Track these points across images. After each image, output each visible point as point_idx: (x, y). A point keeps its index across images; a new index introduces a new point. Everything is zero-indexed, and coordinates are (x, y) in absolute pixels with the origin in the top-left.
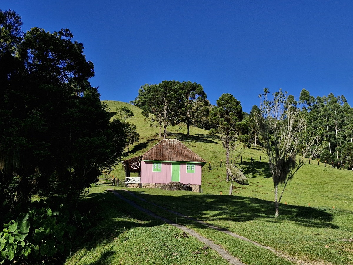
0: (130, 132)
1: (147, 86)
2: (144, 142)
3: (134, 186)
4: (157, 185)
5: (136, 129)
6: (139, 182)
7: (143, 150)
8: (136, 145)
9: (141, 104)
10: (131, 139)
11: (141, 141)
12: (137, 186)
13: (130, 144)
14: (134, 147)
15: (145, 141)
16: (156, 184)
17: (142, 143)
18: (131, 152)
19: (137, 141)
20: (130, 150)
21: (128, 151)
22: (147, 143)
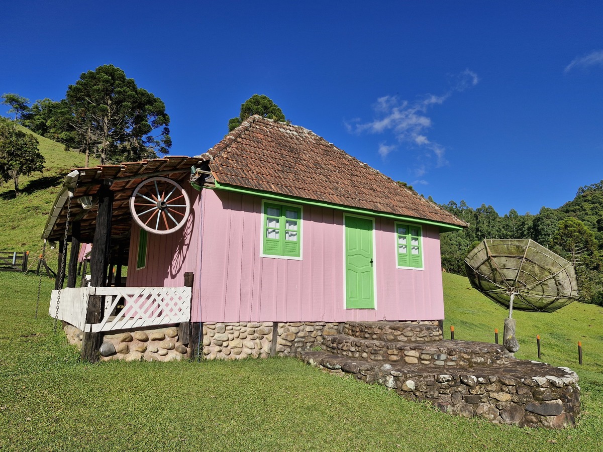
0: (25, 149)
1: (47, 102)
2: (52, 176)
3: (151, 346)
4: (280, 331)
5: (38, 147)
6: (184, 318)
7: (51, 189)
8: (33, 179)
9: (35, 127)
10: (25, 164)
11: (47, 174)
12: (168, 342)
13: (22, 174)
14: (29, 183)
15: (54, 174)
16: (276, 324)
17: (47, 177)
18: (22, 191)
19: (41, 169)
20: (20, 187)
21: (17, 188)
22: (60, 178)
